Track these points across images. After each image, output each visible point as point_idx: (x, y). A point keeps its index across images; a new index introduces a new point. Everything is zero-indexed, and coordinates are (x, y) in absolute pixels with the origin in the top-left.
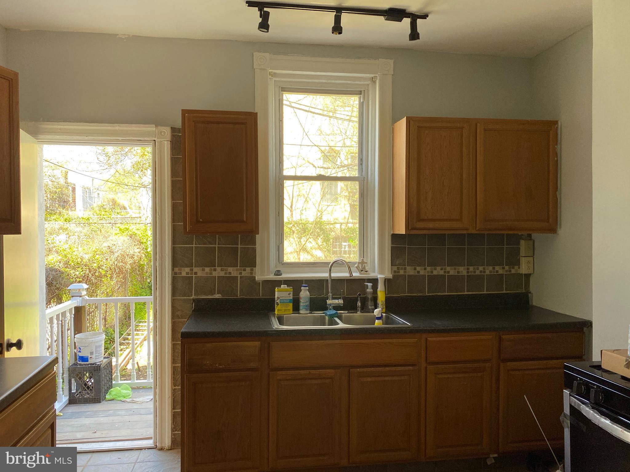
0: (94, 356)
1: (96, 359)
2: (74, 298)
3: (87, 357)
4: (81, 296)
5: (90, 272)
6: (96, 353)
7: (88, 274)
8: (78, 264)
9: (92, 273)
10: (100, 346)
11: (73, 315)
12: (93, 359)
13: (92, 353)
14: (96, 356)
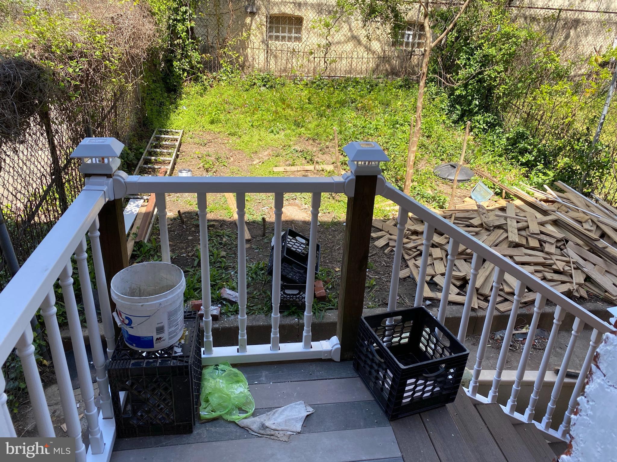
0: (165, 335)
1: (170, 339)
2: (93, 179)
3: (151, 338)
4: (109, 176)
5: (90, 64)
6: (170, 328)
7: (88, 70)
8: (68, 51)
9: (93, 67)
10: (176, 311)
11: (99, 230)
12: (164, 340)
13: (160, 330)
14: (170, 333)
